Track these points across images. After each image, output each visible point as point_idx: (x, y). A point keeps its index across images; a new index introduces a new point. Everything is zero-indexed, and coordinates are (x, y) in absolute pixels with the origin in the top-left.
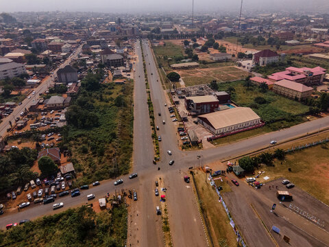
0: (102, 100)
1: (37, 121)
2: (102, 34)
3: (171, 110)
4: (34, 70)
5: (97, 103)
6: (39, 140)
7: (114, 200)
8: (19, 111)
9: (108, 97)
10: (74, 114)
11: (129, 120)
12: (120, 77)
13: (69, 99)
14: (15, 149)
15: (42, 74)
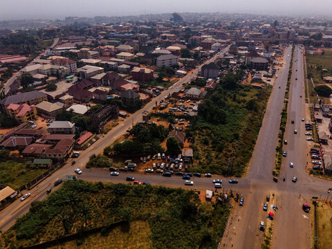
0: (234, 100)
1: (175, 106)
3: (308, 127)
4: (184, 62)
5: (230, 102)
6: (172, 122)
7: (220, 197)
8: (165, 95)
9: (242, 98)
10: (206, 107)
11: (256, 126)
12: (260, 81)
13: (205, 93)
14: (154, 124)
15: (188, 67)
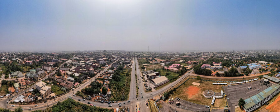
0: (122, 73)
1: (105, 76)
2: (125, 56)
3: (142, 78)
4: (107, 63)
5: (121, 74)
6: (104, 81)
7: (121, 110)
8: (102, 72)
9: (124, 72)
10: (114, 76)
11: (129, 80)
12: (128, 67)
13: (114, 72)
14: (98, 82)
15: (109, 64)
